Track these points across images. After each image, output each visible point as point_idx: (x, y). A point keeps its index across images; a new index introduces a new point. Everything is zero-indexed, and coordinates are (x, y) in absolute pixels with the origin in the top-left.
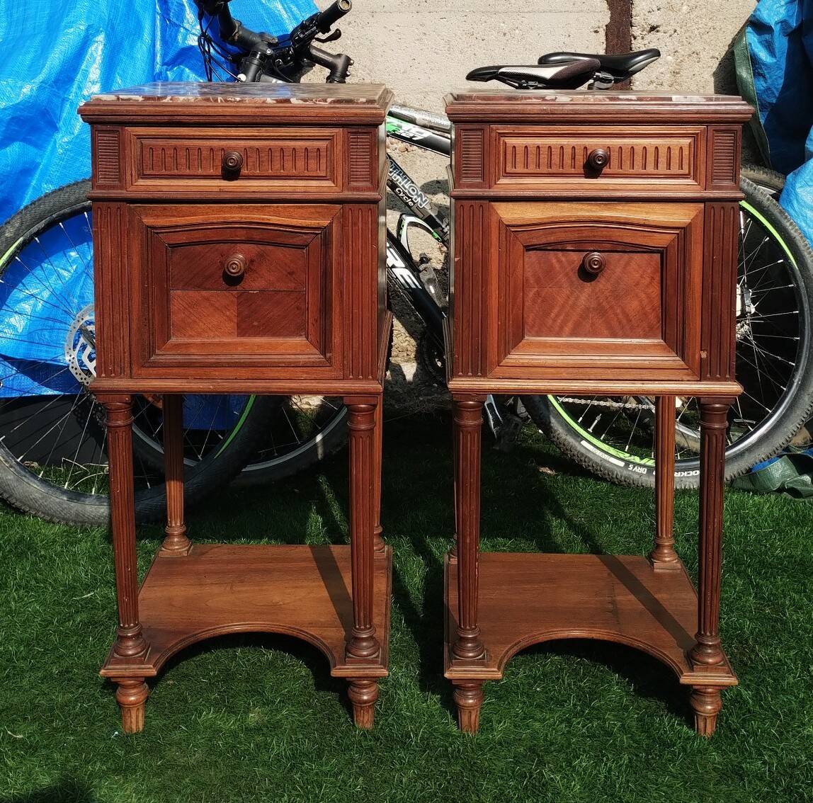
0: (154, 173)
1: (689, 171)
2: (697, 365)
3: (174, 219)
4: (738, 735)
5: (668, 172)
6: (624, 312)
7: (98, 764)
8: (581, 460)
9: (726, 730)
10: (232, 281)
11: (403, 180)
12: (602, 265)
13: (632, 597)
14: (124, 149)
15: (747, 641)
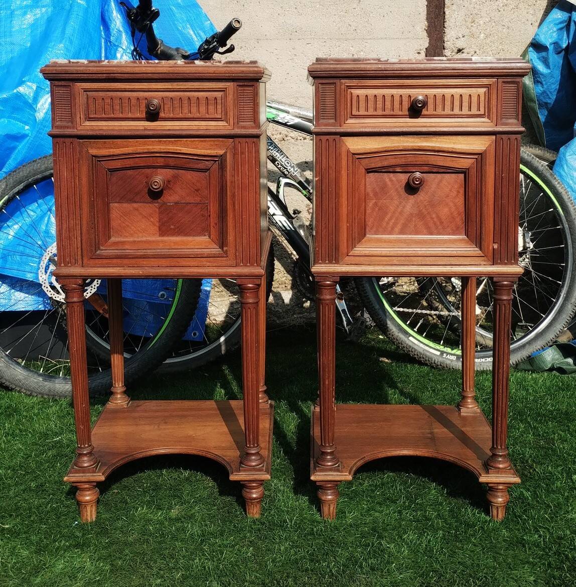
0: (96, 116)
1: (485, 112)
2: (491, 254)
3: (112, 150)
4: (521, 519)
5: (469, 113)
6: (438, 217)
7: (63, 542)
8: (409, 351)
9: (512, 516)
10: (155, 195)
11: (281, 156)
12: (422, 182)
13: (445, 430)
14: (75, 99)
15: (527, 461)
